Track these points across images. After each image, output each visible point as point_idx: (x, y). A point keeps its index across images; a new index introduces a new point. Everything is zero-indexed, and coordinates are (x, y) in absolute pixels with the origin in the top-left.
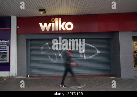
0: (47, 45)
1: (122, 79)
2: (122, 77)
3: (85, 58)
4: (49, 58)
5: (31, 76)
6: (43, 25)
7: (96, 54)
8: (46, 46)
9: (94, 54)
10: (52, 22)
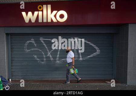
0: (32, 41)
1: (129, 86)
2: (128, 84)
3: (81, 59)
4: (35, 58)
5: (13, 79)
6: (27, 14)
7: (95, 54)
8: (31, 43)
9: (92, 53)
10: (38, 11)
